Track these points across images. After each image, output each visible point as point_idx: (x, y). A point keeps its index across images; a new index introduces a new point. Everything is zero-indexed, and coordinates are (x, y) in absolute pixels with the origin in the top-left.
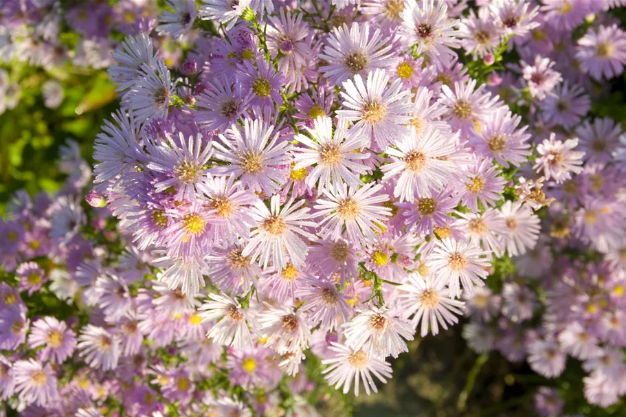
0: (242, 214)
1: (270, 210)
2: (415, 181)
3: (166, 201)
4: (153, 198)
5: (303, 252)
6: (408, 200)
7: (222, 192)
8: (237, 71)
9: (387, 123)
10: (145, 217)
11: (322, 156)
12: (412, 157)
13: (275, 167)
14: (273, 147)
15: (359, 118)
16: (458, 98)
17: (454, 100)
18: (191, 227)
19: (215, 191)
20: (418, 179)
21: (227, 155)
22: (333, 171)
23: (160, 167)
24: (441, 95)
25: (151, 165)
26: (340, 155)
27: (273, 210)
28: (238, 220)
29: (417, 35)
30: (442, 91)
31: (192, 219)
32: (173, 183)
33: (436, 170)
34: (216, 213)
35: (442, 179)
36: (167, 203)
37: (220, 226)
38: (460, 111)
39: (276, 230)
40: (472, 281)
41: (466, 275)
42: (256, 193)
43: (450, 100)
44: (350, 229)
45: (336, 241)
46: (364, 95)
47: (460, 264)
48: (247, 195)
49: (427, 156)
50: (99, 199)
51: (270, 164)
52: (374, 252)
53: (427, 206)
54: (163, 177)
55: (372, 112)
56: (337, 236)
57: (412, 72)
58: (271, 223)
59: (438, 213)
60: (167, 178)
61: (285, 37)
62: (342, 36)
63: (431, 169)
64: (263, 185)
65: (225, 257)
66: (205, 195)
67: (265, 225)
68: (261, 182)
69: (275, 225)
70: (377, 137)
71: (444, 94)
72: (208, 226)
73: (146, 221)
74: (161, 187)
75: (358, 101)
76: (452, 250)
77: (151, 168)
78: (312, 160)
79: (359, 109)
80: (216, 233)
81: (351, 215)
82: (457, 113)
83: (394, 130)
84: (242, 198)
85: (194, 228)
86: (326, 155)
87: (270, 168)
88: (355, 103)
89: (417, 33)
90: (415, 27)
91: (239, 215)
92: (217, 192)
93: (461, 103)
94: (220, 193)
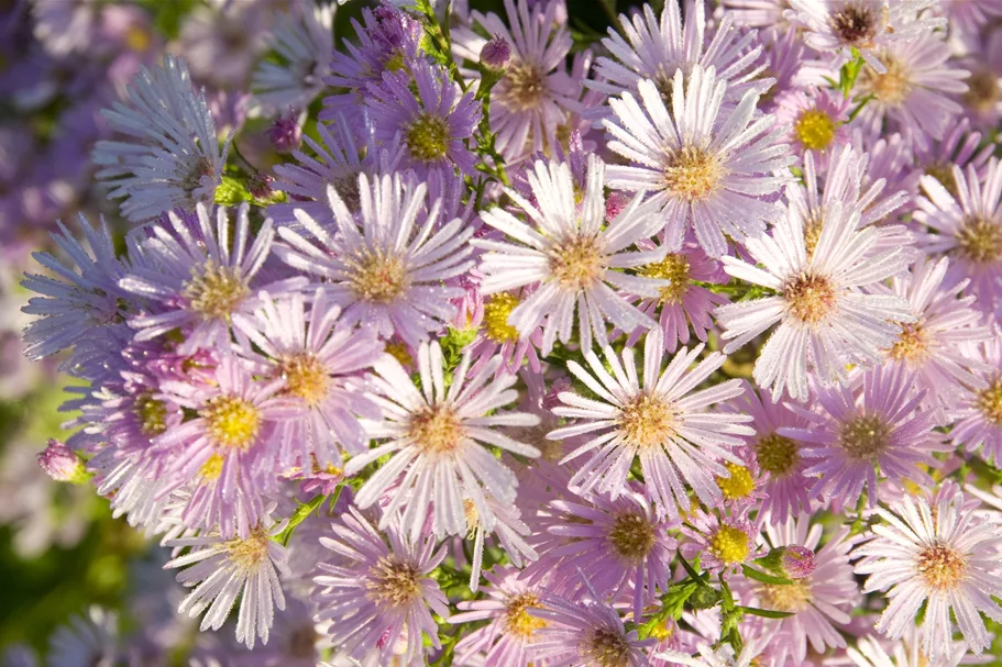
0: (350, 395)
1: (420, 386)
2: (810, 350)
3: (162, 364)
4: (135, 363)
5: (506, 491)
6: (792, 395)
7: (300, 341)
8: (367, 100)
9: (726, 197)
10: (119, 415)
11: (554, 263)
12: (800, 287)
13: (434, 283)
14: (428, 238)
15: (658, 187)
16: (968, 210)
17: (957, 216)
18: (224, 427)
19: (283, 340)
20: (817, 343)
21: (316, 260)
22: (582, 301)
23: (151, 285)
24: (921, 201)
25: (129, 280)
26: (596, 260)
27: (428, 389)
28: (340, 412)
29: (834, 33)
30: (923, 193)
31: (226, 406)
32: (181, 320)
33: (862, 320)
34: (284, 391)
35: (877, 339)
36: (164, 368)
37: (296, 424)
38: (972, 242)
39: (439, 438)
40: (982, 614)
41: (964, 600)
42: (381, 338)
43: (947, 215)
44: (653, 473)
45: (613, 498)
46: (668, 132)
47: (948, 571)
48: (358, 345)
49: (837, 282)
50: (68, 461)
51: (422, 280)
52: (713, 530)
53: (862, 432)
54: (155, 307)
55: (685, 171)
56: (615, 485)
57: (830, 132)
58: (426, 421)
59: (890, 451)
60: (166, 309)
61: (520, 66)
62: (643, 38)
63: (848, 318)
64: (400, 323)
65: (363, 578)
66: (255, 348)
67: (411, 429)
68: (396, 320)
69: (436, 425)
70: (701, 230)
71: (930, 200)
72: (268, 427)
73: (124, 425)
74: (148, 328)
75: (653, 146)
76: (925, 533)
77: (127, 288)
78: (529, 271)
79: (655, 164)
80: (286, 442)
81: (653, 436)
82: (967, 249)
83: (743, 211)
84: (348, 355)
85: (231, 428)
86: (561, 259)
87: (421, 289)
88: (643, 148)
89: (833, 29)
90: (828, 16)
91: (341, 400)
92: (287, 343)
93: (973, 221)
94: (295, 345)
